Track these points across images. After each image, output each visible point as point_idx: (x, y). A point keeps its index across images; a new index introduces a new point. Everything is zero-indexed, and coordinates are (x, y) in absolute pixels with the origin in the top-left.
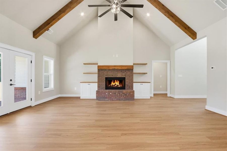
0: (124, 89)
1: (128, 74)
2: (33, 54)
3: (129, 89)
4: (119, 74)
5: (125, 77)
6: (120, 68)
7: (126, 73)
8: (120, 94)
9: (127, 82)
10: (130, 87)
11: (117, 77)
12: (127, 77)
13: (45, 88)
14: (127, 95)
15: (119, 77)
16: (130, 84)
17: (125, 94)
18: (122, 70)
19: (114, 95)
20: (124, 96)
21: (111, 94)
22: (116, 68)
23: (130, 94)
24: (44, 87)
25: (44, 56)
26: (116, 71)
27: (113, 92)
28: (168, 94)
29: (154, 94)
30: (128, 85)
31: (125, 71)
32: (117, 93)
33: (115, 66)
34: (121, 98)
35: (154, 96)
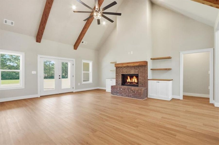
0: (138, 86)
1: (141, 70)
2: (74, 60)
3: (142, 87)
4: (132, 71)
5: (138, 73)
6: (132, 65)
7: (139, 69)
8: (129, 90)
9: (140, 79)
10: (143, 85)
11: (131, 73)
12: (139, 73)
13: (84, 81)
14: (135, 92)
15: (132, 74)
16: (142, 82)
17: (133, 91)
18: (134, 67)
19: (124, 91)
20: (132, 93)
21: (121, 89)
22: (129, 65)
23: (138, 91)
24: (82, 80)
25: (83, 60)
26: (130, 68)
27: (123, 88)
28: (210, 99)
29: (184, 97)
30: (141, 82)
31: (138, 68)
32: (126, 90)
33: (128, 63)
34: (130, 95)
35: (183, 99)
